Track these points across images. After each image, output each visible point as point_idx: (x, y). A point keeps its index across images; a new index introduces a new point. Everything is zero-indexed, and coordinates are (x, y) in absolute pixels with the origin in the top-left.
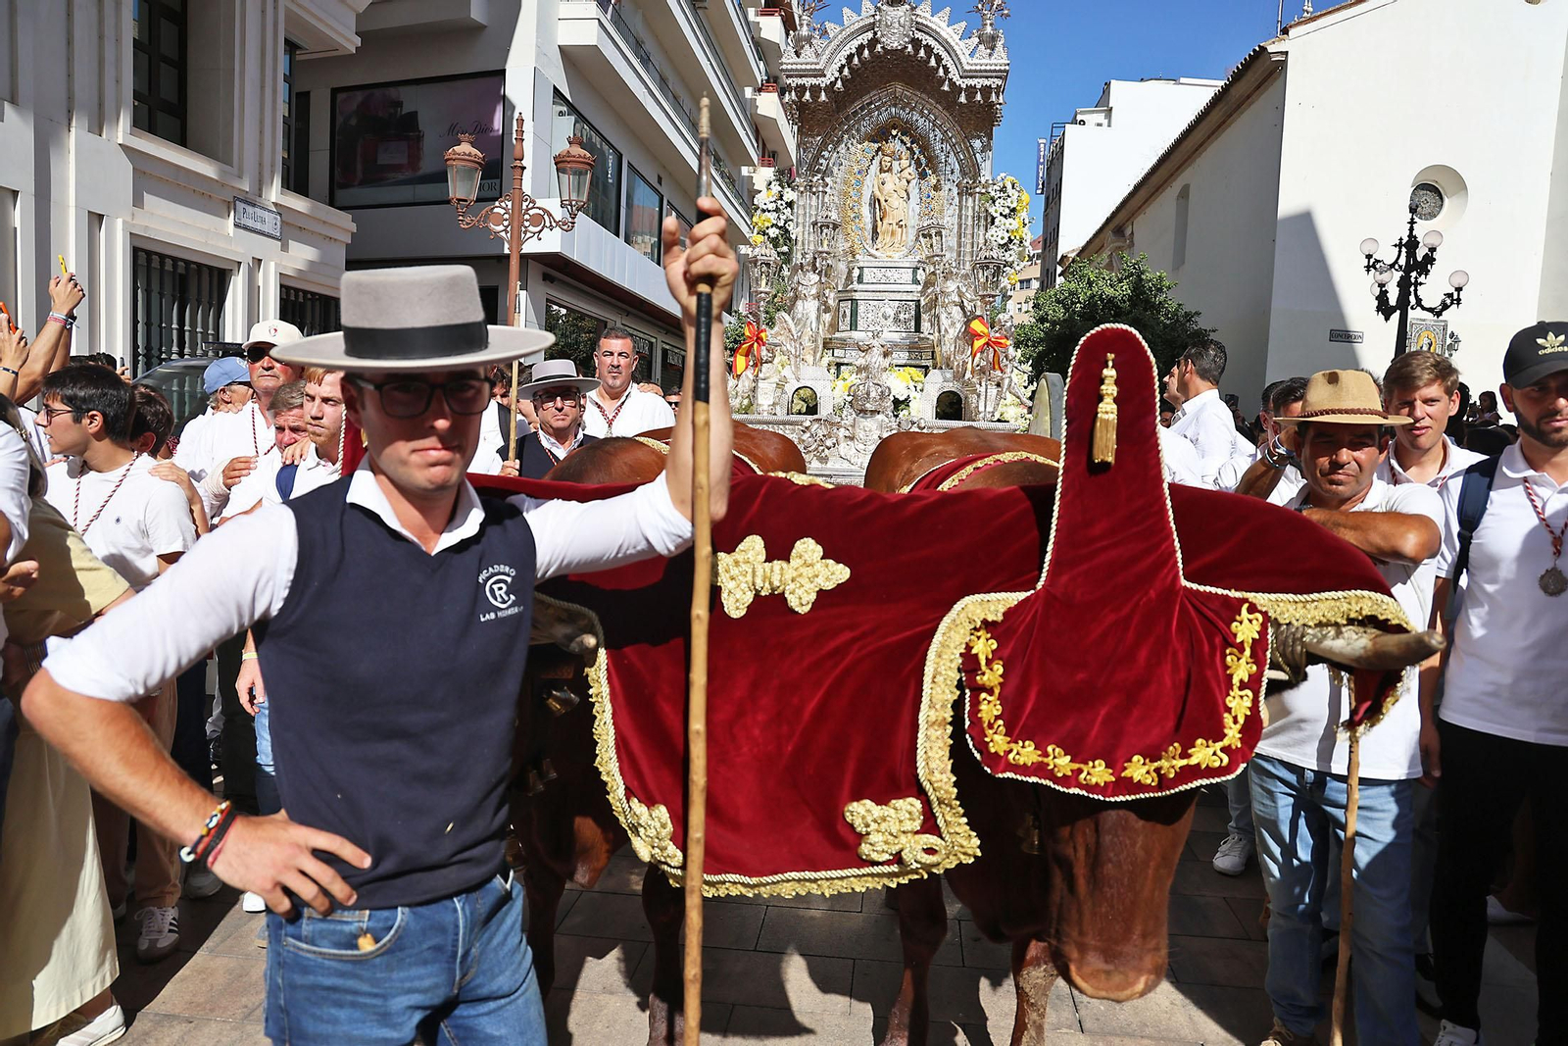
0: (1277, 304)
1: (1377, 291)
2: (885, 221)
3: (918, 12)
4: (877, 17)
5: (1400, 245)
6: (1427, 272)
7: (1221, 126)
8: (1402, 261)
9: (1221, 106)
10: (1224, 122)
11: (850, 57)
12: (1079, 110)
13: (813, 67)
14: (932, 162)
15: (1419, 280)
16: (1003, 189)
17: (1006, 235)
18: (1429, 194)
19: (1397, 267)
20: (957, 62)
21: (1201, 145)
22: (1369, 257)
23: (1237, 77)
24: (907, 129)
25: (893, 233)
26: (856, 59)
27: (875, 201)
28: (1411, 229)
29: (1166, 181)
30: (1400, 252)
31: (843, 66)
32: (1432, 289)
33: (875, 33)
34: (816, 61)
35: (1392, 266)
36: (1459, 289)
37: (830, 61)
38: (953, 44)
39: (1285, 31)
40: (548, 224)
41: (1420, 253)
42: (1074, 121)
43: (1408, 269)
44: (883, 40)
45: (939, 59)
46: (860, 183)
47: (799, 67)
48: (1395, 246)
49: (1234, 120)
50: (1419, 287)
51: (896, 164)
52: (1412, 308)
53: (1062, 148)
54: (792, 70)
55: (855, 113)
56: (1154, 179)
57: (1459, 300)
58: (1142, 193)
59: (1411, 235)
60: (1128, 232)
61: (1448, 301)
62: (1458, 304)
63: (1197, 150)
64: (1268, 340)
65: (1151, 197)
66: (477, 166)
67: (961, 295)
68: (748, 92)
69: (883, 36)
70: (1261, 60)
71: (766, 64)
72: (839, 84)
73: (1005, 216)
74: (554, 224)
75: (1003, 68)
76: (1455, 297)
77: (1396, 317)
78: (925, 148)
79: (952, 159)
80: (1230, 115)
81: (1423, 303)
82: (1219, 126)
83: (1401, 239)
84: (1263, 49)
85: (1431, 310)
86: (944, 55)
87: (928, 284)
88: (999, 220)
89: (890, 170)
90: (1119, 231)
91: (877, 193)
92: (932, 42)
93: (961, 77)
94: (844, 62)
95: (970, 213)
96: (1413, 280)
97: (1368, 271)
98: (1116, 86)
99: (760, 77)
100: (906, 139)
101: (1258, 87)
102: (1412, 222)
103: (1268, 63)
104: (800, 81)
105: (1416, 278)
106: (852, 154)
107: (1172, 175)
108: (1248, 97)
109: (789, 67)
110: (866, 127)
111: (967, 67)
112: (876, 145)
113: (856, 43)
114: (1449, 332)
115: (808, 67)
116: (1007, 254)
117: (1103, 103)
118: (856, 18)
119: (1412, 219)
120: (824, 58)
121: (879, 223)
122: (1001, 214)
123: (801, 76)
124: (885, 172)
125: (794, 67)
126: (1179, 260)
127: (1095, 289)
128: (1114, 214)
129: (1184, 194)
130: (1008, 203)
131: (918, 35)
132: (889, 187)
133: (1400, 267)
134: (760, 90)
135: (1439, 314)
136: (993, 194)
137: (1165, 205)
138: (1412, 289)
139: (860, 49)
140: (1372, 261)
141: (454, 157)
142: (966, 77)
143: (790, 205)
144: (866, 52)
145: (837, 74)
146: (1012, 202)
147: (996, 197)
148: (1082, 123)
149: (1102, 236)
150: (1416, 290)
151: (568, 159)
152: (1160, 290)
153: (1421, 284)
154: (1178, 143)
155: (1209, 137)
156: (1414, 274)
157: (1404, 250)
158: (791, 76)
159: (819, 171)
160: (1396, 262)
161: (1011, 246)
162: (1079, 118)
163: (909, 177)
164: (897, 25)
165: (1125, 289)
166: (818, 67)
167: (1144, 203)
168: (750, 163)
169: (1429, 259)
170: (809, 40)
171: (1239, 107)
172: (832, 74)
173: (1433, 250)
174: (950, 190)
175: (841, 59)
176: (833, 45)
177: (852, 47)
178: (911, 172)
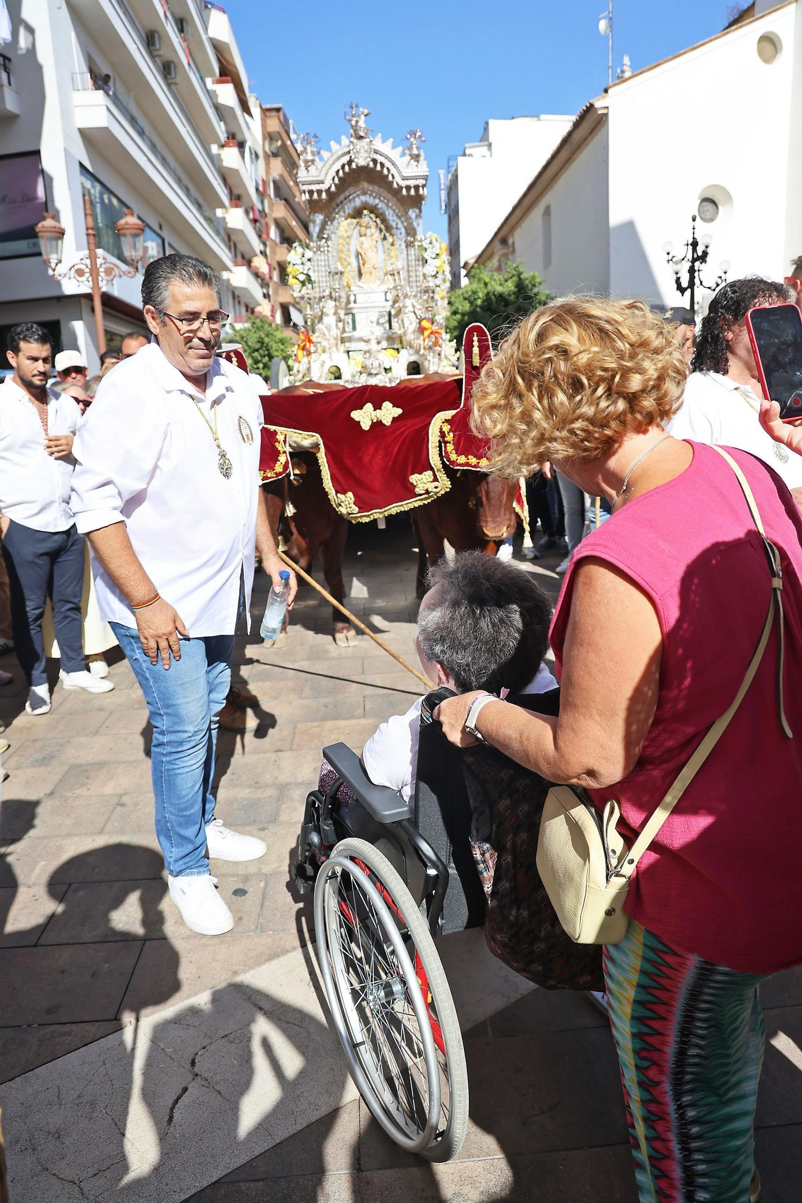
1: (675, 277)
2: (366, 266)
3: (374, 142)
4: (351, 147)
5: (687, 245)
6: (705, 262)
8: (690, 255)
11: (338, 172)
12: (467, 146)
14: (389, 228)
15: (701, 268)
16: (431, 243)
17: (435, 269)
18: (710, 205)
19: (686, 259)
20: (399, 172)
21: (556, 175)
22: (669, 253)
23: (577, 125)
24: (373, 210)
25: (371, 273)
26: (341, 173)
27: (358, 254)
28: (694, 233)
29: (533, 204)
30: (688, 249)
31: (334, 177)
33: (351, 157)
34: (318, 174)
35: (684, 259)
36: (726, 273)
37: (326, 174)
38: (395, 161)
39: (605, 92)
40: (117, 274)
41: (700, 249)
42: (464, 155)
43: (693, 261)
44: (356, 160)
45: (388, 170)
46: (348, 244)
47: (309, 179)
48: (684, 245)
49: (577, 158)
50: (701, 272)
51: (368, 231)
52: (697, 286)
53: (457, 176)
54: (305, 181)
55: (342, 202)
56: (526, 202)
58: (519, 212)
59: (693, 238)
60: (510, 241)
63: (554, 178)
65: (525, 214)
66: (60, 235)
67: (414, 307)
68: (214, 149)
69: (356, 158)
70: (591, 113)
71: (226, 124)
72: (333, 188)
73: (433, 259)
74: (122, 274)
75: (425, 174)
77: (688, 293)
78: (384, 221)
79: (400, 225)
80: (574, 153)
81: (704, 283)
83: (688, 240)
84: (592, 105)
86: (391, 167)
87: (395, 302)
88: (430, 261)
89: (365, 235)
90: (504, 241)
91: (360, 250)
92: (383, 160)
93: (402, 180)
94: (335, 174)
95: (413, 257)
96: (697, 268)
97: (668, 263)
98: (493, 124)
99: (223, 137)
100: (372, 215)
101: (591, 132)
102: (695, 229)
103: (596, 115)
104: (310, 187)
105: (699, 266)
106: (343, 226)
107: (538, 198)
108: (585, 140)
109: (303, 179)
110: (349, 208)
111: (405, 174)
113: (340, 163)
115: (315, 179)
117: (485, 139)
118: (339, 148)
120: (323, 172)
121: (362, 267)
122: (431, 257)
123: (310, 184)
124: (363, 236)
125: (306, 179)
126: (547, 262)
127: (489, 288)
128: (500, 229)
129: (547, 212)
130: (434, 250)
131: (376, 156)
132: (366, 245)
134: (223, 146)
136: (425, 245)
137: (535, 217)
139: (343, 166)
140: (671, 256)
141: (43, 229)
142: (405, 180)
143: (309, 260)
144: (347, 168)
145: (331, 182)
147: (427, 247)
148: (470, 155)
149: (492, 245)
152: (534, 285)
153: (702, 270)
154: (541, 174)
155: (561, 169)
158: (305, 184)
159: (324, 238)
160: (686, 256)
162: (468, 151)
163: (377, 239)
164: (363, 151)
165: (510, 286)
166: (320, 178)
167: (521, 219)
168: (223, 206)
169: (707, 253)
170: (312, 162)
171: (580, 146)
172: (328, 181)
173: (708, 247)
174: (401, 244)
175: (332, 173)
176: (328, 166)
177: (338, 166)
178: (377, 236)
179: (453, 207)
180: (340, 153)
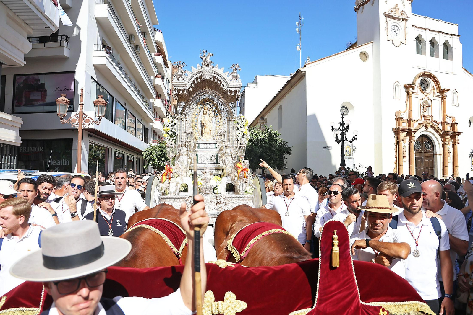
0: (308, 139)
1: (335, 136)
3: (214, 68)
4: (202, 70)
5: (340, 124)
6: (347, 131)
7: (290, 90)
8: (341, 128)
9: (289, 85)
10: (290, 89)
11: (194, 81)
12: (248, 83)
13: (183, 84)
14: (219, 111)
15: (346, 133)
16: (240, 120)
17: (242, 133)
18: (345, 109)
19: (340, 129)
20: (227, 83)
21: (284, 95)
22: (332, 127)
23: (293, 77)
25: (208, 133)
26: (196, 81)
27: (202, 123)
28: (342, 120)
29: (275, 104)
30: (340, 125)
31: (192, 84)
32: (349, 135)
33: (201, 74)
34: (183, 82)
35: (338, 129)
36: (356, 136)
37: (188, 82)
38: (225, 78)
39: (305, 66)
40: (91, 122)
41: (345, 126)
42: (247, 86)
43: (343, 130)
44: (204, 76)
45: (221, 82)
46: (197, 117)
47: (178, 84)
48: (339, 124)
49: (293, 89)
50: (346, 135)
51: (208, 112)
52: (345, 141)
53: (244, 94)
54: (176, 84)
55: (195, 97)
56: (272, 104)
57: (356, 138)
58: (268, 108)
59: (342, 121)
60: (265, 118)
61: (354, 139)
62: (356, 139)
63: (283, 96)
64: (307, 149)
65: (271, 108)
66: (67, 104)
68: (152, 77)
69: (204, 75)
70: (299, 73)
71: (157, 69)
72: (191, 89)
73: (242, 128)
74: (93, 122)
75: (240, 85)
76: (355, 138)
77: (341, 143)
78: (217, 107)
79: (225, 110)
80: (292, 87)
81: (347, 139)
82: (289, 90)
83: (340, 122)
84: (299, 70)
85: (349, 141)
86: (222, 81)
87: (221, 149)
88: (240, 129)
90: (262, 118)
91: (203, 121)
92: (218, 77)
93: (228, 88)
94: (192, 82)
95: (231, 126)
96: (344, 133)
97: (333, 131)
98: (258, 77)
99: (156, 73)
100: (211, 104)
101: (299, 80)
102: (343, 118)
103: (301, 74)
104: (178, 88)
105: (345, 133)
106: (195, 108)
107: (276, 103)
108: (296, 83)
109: (175, 83)
110: (198, 100)
111: (230, 85)
112: (202, 106)
113: (195, 77)
114: (353, 146)
115: (181, 84)
116: (243, 139)
117: (255, 81)
118: (195, 69)
119: (342, 117)
120: (186, 81)
121: (204, 130)
122: (240, 127)
123: (179, 86)
124: (205, 114)
125: (177, 84)
126: (280, 126)
127: (258, 136)
128: (261, 113)
129: (280, 108)
130: (242, 123)
131: (215, 75)
132: (206, 119)
133: (341, 130)
134: (156, 77)
135: (351, 142)
136: (238, 121)
137: (275, 111)
138: (344, 135)
139: (197, 79)
140: (333, 128)
141: (59, 101)
142: (229, 88)
143: (175, 124)
144: (199, 80)
145: (190, 86)
146: (243, 123)
147: (239, 122)
148: (250, 87)
149: (257, 119)
150: (345, 136)
151: (98, 102)
152: (276, 136)
153: (346, 134)
154: (278, 94)
155: (286, 93)
156: (344, 131)
157: (341, 125)
158: (176, 86)
159: (184, 114)
160: (339, 128)
161: (244, 136)
162: (249, 85)
163: (212, 116)
164: (208, 72)
165: (267, 136)
166: (184, 84)
167: (269, 110)
168: (153, 98)
169: (348, 128)
170: (181, 75)
171: (294, 85)
172: (188, 86)
173: (348, 125)
174: (225, 119)
175: (191, 81)
176: (189, 77)
177: (195, 78)
178: (213, 114)
179: (242, 104)
180: (196, 72)
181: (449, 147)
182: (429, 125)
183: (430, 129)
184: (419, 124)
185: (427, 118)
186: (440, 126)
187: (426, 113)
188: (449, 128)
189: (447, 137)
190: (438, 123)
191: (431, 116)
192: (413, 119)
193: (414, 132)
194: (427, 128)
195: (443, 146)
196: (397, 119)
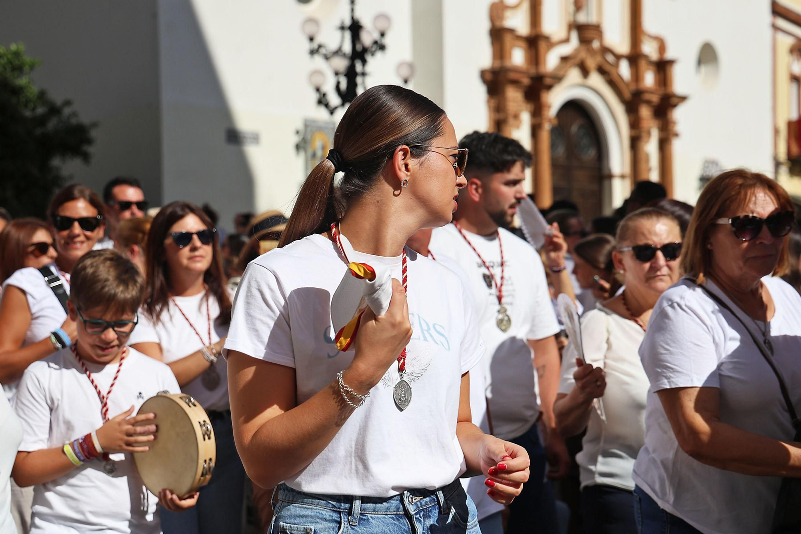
181: (651, 147)
182: (591, 63)
183: (596, 80)
184: (564, 59)
185: (589, 34)
186: (624, 70)
187: (582, 18)
188: (649, 79)
189: (645, 112)
190: (618, 57)
191: (597, 29)
192: (547, 38)
193: (549, 87)
194: (585, 72)
195: (635, 142)
196: (498, 34)
